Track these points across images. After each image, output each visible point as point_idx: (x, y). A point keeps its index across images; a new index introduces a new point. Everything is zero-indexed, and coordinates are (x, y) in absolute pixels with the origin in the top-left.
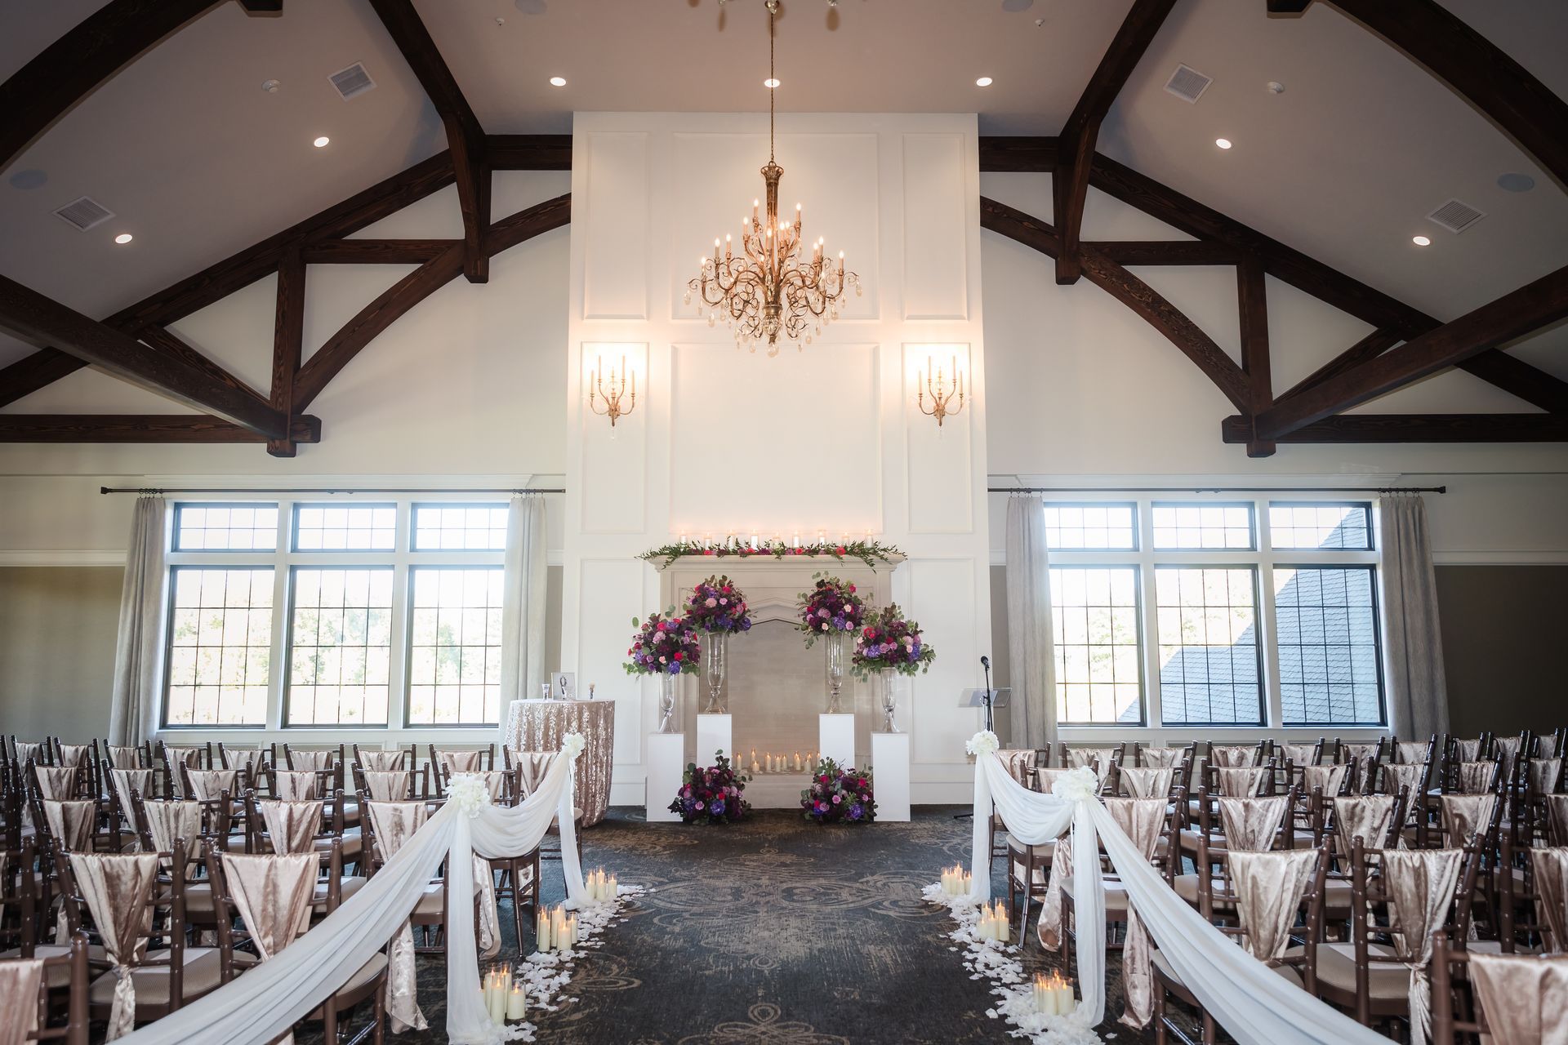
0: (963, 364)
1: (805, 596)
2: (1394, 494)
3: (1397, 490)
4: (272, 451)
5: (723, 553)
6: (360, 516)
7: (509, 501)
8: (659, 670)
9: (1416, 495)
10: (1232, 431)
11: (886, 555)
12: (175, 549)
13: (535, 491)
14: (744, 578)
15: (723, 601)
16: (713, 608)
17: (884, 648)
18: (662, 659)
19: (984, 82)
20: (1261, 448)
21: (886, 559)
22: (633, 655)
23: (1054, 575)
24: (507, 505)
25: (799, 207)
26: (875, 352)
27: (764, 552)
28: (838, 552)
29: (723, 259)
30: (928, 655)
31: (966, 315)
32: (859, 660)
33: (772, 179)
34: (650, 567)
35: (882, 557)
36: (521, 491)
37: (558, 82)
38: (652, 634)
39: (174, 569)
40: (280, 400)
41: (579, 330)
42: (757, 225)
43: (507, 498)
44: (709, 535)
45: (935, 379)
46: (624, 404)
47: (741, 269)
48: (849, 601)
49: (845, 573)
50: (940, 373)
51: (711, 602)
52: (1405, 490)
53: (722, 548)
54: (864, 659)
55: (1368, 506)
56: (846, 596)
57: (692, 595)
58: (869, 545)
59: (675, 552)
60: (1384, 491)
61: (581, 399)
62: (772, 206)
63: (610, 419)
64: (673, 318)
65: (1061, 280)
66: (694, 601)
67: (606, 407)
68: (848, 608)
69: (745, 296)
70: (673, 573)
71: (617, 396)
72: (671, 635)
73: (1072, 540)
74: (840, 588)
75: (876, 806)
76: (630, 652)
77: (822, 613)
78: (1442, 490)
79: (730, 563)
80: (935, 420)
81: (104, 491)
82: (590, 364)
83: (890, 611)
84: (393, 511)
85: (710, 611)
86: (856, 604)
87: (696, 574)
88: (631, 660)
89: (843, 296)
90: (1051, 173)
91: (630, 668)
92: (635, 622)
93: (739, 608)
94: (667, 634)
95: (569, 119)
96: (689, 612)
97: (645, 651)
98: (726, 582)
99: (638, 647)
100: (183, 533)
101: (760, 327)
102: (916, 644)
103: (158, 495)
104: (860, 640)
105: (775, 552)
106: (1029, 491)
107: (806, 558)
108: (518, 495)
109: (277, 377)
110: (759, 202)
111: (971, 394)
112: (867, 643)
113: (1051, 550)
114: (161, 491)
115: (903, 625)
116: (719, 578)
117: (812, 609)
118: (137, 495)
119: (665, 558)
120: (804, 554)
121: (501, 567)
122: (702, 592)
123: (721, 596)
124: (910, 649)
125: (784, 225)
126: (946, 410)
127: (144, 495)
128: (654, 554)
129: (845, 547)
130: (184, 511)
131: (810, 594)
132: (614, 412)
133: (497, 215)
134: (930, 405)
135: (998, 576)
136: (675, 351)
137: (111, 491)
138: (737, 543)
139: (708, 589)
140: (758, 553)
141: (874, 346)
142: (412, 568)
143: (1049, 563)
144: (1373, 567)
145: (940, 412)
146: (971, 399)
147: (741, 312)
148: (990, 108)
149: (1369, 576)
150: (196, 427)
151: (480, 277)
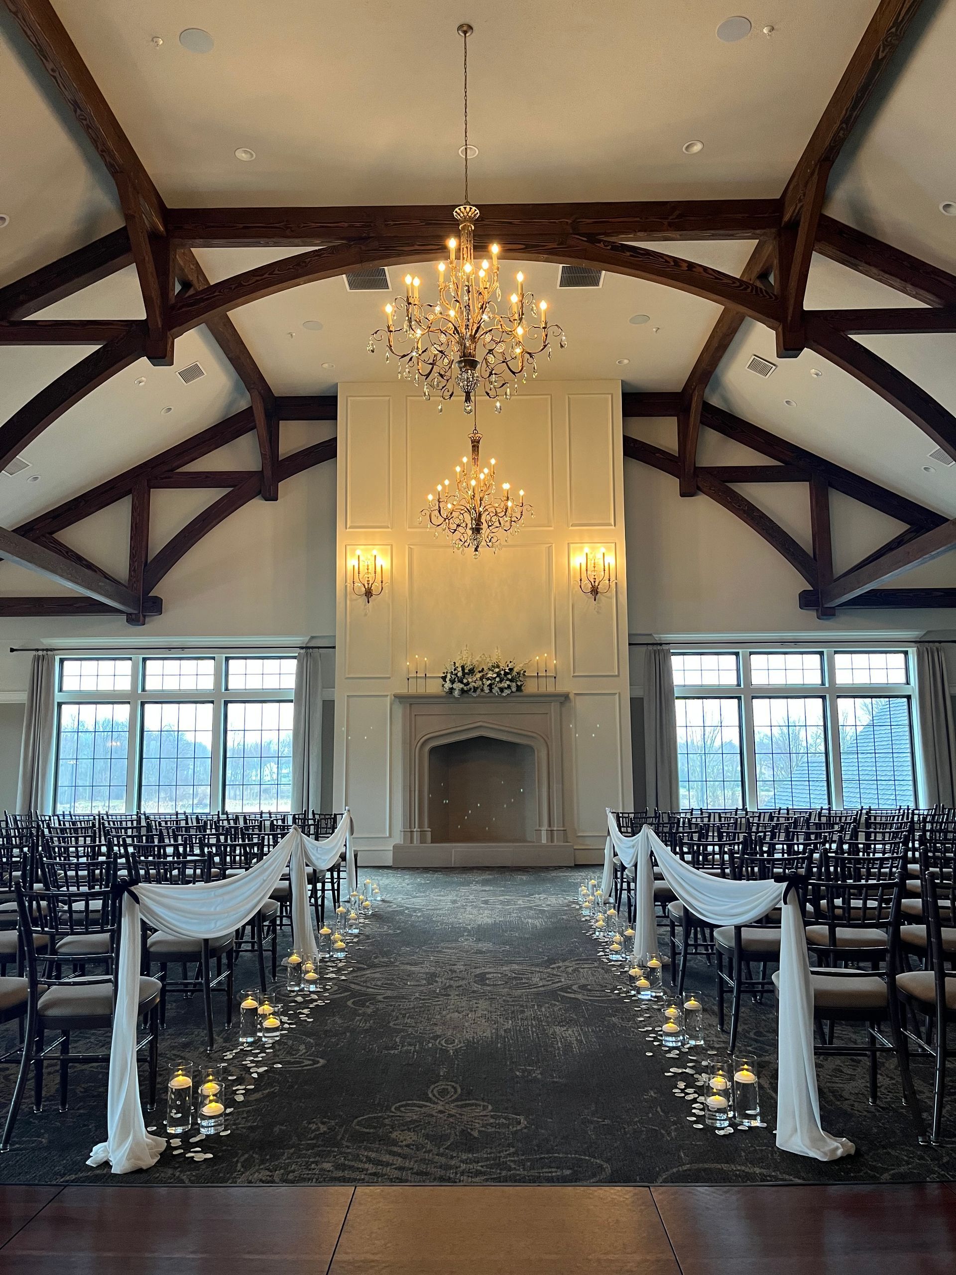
0: (610, 559)
2: (925, 644)
3: (928, 642)
4: (130, 622)
6: (189, 666)
7: (297, 655)
10: (807, 600)
12: (61, 690)
13: (313, 647)
19: (623, 362)
20: (827, 613)
23: (679, 704)
24: (294, 658)
25: (493, 461)
26: (550, 548)
29: (443, 498)
31: (613, 524)
33: (476, 442)
36: (303, 648)
37: (328, 366)
39: (60, 704)
40: (135, 585)
41: (343, 537)
42: (465, 474)
43: (295, 652)
45: (590, 567)
46: (376, 587)
47: (455, 503)
50: (594, 564)
52: (933, 642)
55: (906, 653)
60: (917, 642)
61: (346, 585)
62: (476, 460)
63: (366, 598)
64: (409, 527)
65: (682, 495)
67: (363, 590)
69: (457, 522)
71: (370, 582)
73: (693, 679)
80: (591, 596)
81: (12, 650)
82: (352, 562)
84: (212, 662)
89: (522, 521)
90: (676, 418)
95: (335, 386)
100: (65, 679)
101: (468, 541)
103: (49, 653)
106: (661, 644)
108: (301, 650)
109: (132, 569)
110: (467, 459)
111: (616, 579)
113: (677, 686)
114: (51, 650)
118: (34, 653)
121: (291, 701)
125: (483, 473)
126: (599, 590)
127: (39, 653)
130: (66, 664)
132: (369, 593)
133: (283, 453)
134: (587, 586)
135: (637, 705)
136: (411, 551)
137: (16, 650)
141: (548, 545)
142: (226, 703)
143: (676, 695)
144: (909, 698)
145: (595, 591)
146: (616, 583)
147: (455, 530)
148: (629, 378)
149: (906, 704)
150: (77, 605)
151: (272, 496)
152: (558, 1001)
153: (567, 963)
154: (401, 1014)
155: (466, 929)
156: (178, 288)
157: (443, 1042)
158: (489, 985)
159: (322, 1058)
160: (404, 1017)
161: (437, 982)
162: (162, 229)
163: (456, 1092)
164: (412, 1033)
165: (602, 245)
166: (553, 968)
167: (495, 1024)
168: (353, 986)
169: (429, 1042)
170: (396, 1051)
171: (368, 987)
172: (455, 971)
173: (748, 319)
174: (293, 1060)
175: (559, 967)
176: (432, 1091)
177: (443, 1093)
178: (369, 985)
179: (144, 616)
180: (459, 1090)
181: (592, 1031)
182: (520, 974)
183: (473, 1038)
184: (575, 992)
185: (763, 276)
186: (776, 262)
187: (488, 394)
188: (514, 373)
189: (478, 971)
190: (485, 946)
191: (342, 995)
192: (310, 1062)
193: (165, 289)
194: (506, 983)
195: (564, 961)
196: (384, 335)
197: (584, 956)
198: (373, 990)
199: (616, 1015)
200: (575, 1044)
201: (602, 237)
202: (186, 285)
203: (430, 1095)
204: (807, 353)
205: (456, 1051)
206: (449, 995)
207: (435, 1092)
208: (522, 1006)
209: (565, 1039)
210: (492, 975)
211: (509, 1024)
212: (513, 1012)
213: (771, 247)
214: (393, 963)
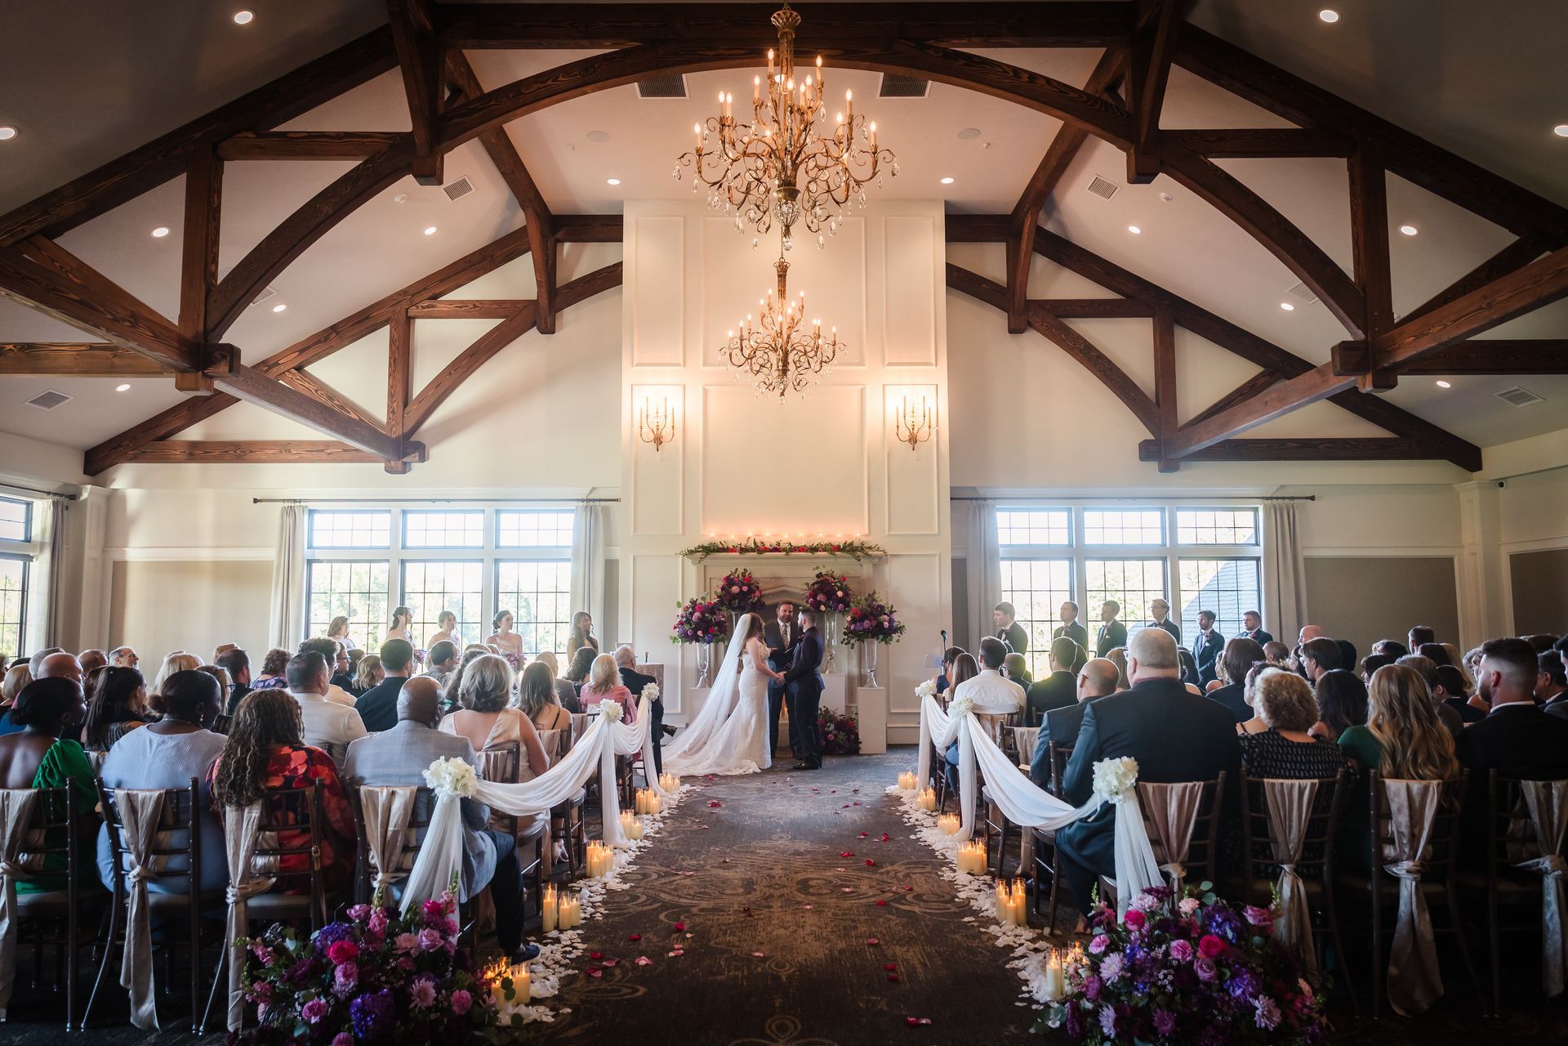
0: (931, 403)
1: (807, 584)
2: (1275, 501)
3: (1277, 498)
4: (389, 470)
5: (743, 550)
6: (455, 520)
7: (574, 508)
8: (697, 641)
9: (1292, 502)
10: (1148, 451)
11: (870, 553)
12: (310, 547)
13: (594, 500)
14: (761, 570)
15: (745, 589)
16: (737, 594)
17: (867, 624)
18: (700, 633)
19: (947, 181)
20: (1170, 465)
21: (870, 556)
22: (677, 630)
23: (1004, 566)
24: (572, 511)
25: (802, 294)
26: (862, 391)
27: (776, 550)
28: (833, 549)
29: (746, 335)
30: (900, 629)
31: (934, 363)
32: (850, 633)
33: (782, 271)
34: (688, 561)
35: (867, 554)
36: (583, 500)
37: (614, 182)
38: (692, 614)
39: (310, 562)
40: (394, 429)
41: (630, 374)
42: (771, 309)
43: (573, 505)
44: (733, 537)
45: (909, 413)
46: (666, 433)
47: (759, 341)
48: (840, 589)
49: (838, 567)
50: (913, 409)
51: (735, 589)
52: (1283, 498)
53: (743, 546)
54: (851, 632)
55: (1256, 510)
56: (839, 584)
57: (721, 583)
58: (857, 544)
59: (710, 550)
60: (1267, 498)
61: (632, 432)
62: (782, 292)
63: (655, 446)
64: (704, 365)
65: (1012, 331)
66: (723, 589)
67: (652, 437)
68: (840, 594)
69: (761, 361)
70: (705, 566)
71: (660, 428)
72: (706, 615)
73: (1020, 538)
74: (834, 578)
75: (861, 742)
76: (675, 628)
77: (820, 597)
78: (1312, 498)
79: (749, 558)
80: (909, 446)
81: (256, 501)
82: (639, 404)
83: (871, 597)
84: (481, 516)
85: (735, 596)
86: (845, 590)
87: (723, 567)
88: (676, 633)
89: (835, 361)
90: (1005, 243)
91: (675, 640)
92: (679, 605)
93: (757, 594)
94: (703, 613)
95: (621, 204)
96: (718, 597)
97: (687, 627)
98: (747, 574)
99: (681, 623)
100: (315, 533)
101: (773, 384)
102: (891, 621)
103: (298, 504)
104: (849, 618)
105: (784, 550)
106: (985, 499)
107: (809, 554)
108: (580, 503)
109: (391, 407)
110: (772, 291)
111: (937, 426)
112: (854, 621)
113: (1002, 546)
114: (300, 501)
115: (882, 607)
116: (741, 570)
117: (814, 595)
118: (281, 504)
119: (699, 554)
120: (807, 551)
121: (569, 560)
122: (730, 582)
123: (743, 584)
124: (886, 624)
125: (791, 307)
126: (918, 438)
127: (287, 504)
128: (691, 552)
129: (839, 546)
130: (316, 516)
131: (811, 582)
132: (658, 440)
133: (561, 279)
134: (905, 435)
135: (959, 569)
136: (705, 391)
137: (261, 501)
138: (755, 543)
139: (733, 579)
140: (771, 551)
141: (862, 387)
142: (497, 561)
143: (1001, 556)
144: (1258, 559)
145: (913, 440)
146: (937, 430)
147: (758, 372)
148: (954, 197)
149: (1255, 566)
150: (328, 451)
151: (549, 329)
152: (893, 914)
153: (895, 867)
154: (721, 930)
155: (778, 825)
156: (447, 94)
157: (773, 966)
158: (813, 895)
159: (643, 986)
160: (725, 934)
161: (755, 890)
162: (430, 27)
163: (796, 1028)
164: (737, 955)
165: (931, 52)
166: (882, 874)
167: (827, 942)
168: (663, 895)
169: (758, 966)
170: (723, 977)
171: (679, 897)
172: (774, 877)
173: (1091, 137)
174: (609, 988)
175: (888, 872)
176: (770, 1027)
177: (782, 1028)
178: (680, 893)
179: (405, 464)
180: (800, 1027)
181: (936, 951)
182: (847, 881)
183: (806, 960)
184: (910, 904)
185: (1112, 88)
186: (1128, 74)
187: (809, 228)
188: (838, 203)
189: (800, 877)
190: (802, 846)
191: (653, 907)
192: (630, 990)
193: (434, 95)
194: (832, 891)
195: (892, 864)
196: (695, 158)
197: (914, 859)
198: (686, 901)
199: (960, 932)
200: (920, 970)
201: (931, 42)
202: (456, 91)
203: (768, 1031)
204: (1162, 177)
205: (789, 977)
206: (771, 907)
207: (774, 1028)
208: (853, 921)
209: (908, 961)
210: (815, 881)
211: (842, 945)
212: (845, 928)
213: (1122, 57)
214: (703, 866)
